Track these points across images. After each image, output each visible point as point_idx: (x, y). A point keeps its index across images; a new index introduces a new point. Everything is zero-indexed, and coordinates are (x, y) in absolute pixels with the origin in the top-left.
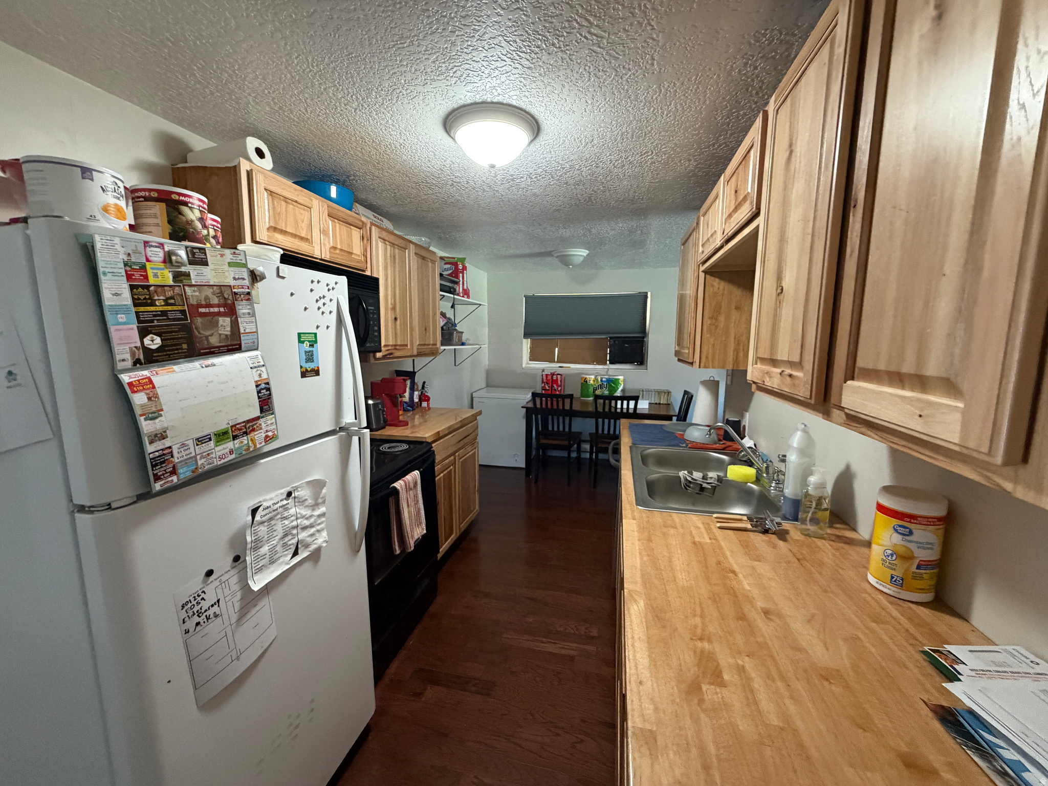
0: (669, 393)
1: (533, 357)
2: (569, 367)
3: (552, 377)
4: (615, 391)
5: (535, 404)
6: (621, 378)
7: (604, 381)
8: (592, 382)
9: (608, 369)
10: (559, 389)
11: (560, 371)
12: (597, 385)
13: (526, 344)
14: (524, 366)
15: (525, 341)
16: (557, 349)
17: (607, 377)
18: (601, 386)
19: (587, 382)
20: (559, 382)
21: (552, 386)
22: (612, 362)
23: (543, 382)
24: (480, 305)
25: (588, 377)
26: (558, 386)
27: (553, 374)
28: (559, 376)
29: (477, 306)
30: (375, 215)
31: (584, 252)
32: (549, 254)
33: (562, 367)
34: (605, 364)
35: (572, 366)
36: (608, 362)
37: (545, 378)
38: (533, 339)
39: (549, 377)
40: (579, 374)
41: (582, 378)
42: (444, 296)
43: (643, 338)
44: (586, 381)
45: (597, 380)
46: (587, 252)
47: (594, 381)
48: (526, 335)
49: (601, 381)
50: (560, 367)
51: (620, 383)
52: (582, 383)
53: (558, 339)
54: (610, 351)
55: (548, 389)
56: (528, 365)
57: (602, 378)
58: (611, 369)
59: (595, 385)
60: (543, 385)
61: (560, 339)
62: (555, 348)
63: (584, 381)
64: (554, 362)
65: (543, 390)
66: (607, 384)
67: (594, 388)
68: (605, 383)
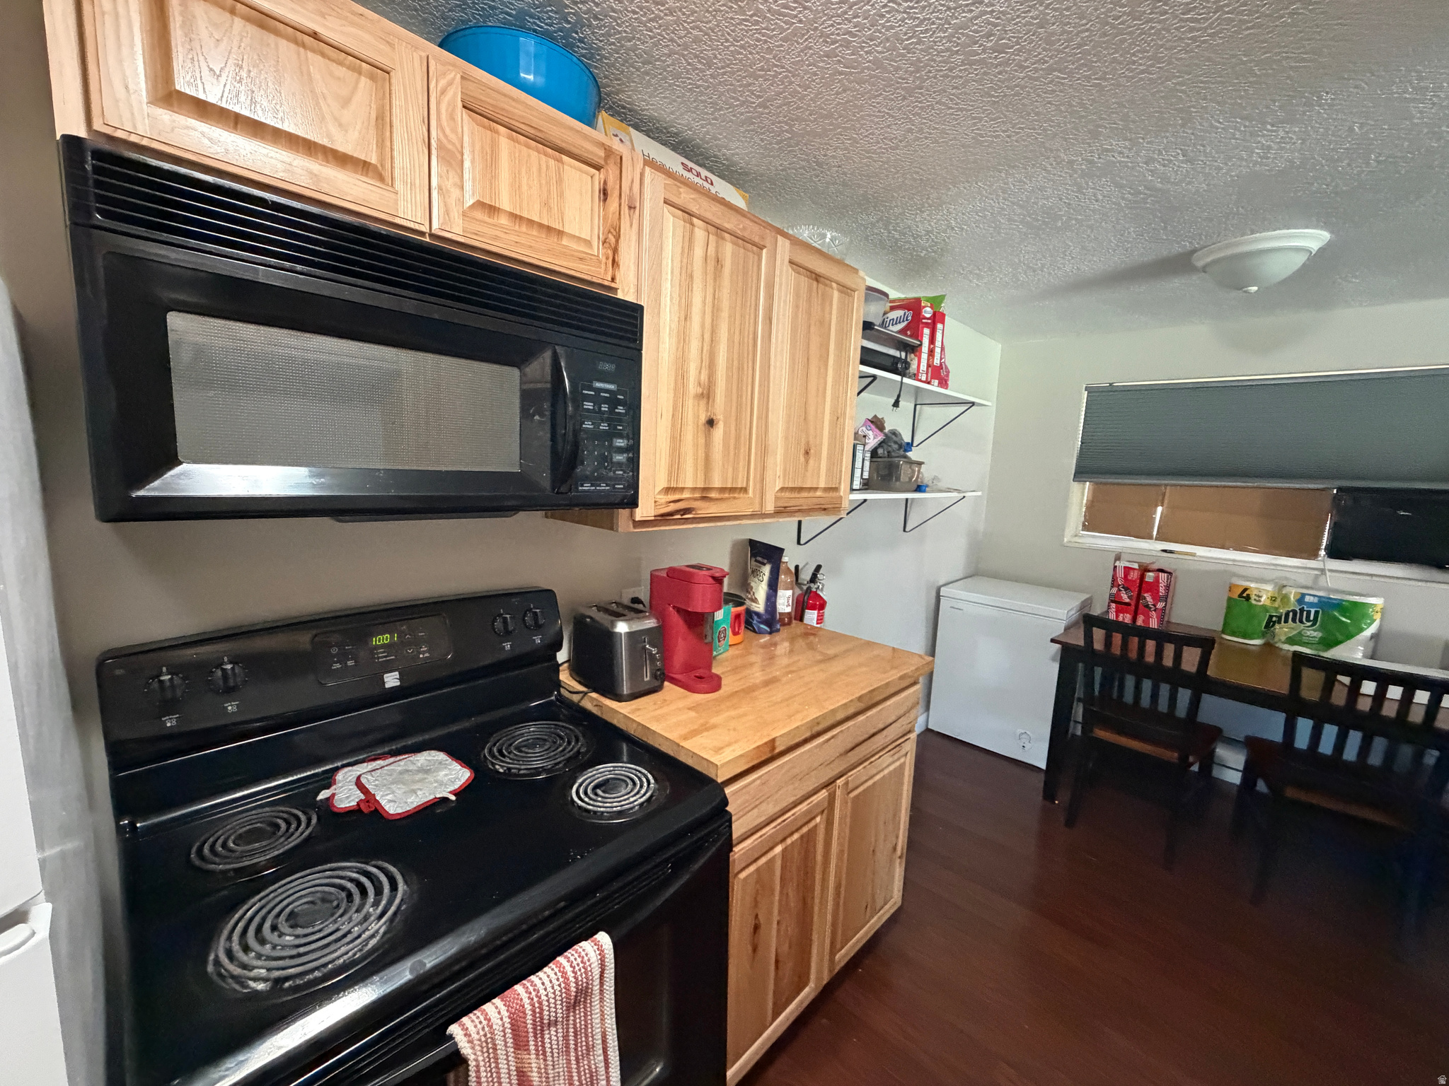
1: (1093, 522)
2: (1193, 555)
3: (1142, 577)
4: (1349, 634)
6: (1378, 601)
7: (1310, 604)
8: (1264, 600)
9: (1323, 571)
10: (1160, 605)
11: (1165, 562)
12: (1283, 611)
13: (1081, 494)
14: (1065, 540)
15: (1076, 487)
16: (1160, 509)
17: (1321, 594)
19: (1248, 598)
20: (1162, 590)
21: (1139, 597)
22: (1334, 553)
23: (1114, 582)
24: (973, 404)
25: (1253, 585)
26: (1157, 598)
27: (1144, 569)
28: (1163, 576)
29: (963, 408)
30: (690, 164)
31: (1314, 238)
33: (1171, 552)
34: (1313, 555)
35: (1202, 551)
36: (1322, 553)
37: (1120, 574)
38: (1097, 484)
39: (1134, 576)
40: (1223, 574)
41: (1231, 588)
42: (874, 377)
44: (1245, 595)
45: (1285, 597)
46: (1325, 236)
47: (1273, 599)
48: (1082, 473)
49: (1299, 601)
50: (1165, 551)
51: (1365, 616)
52: (1230, 599)
53: (1166, 485)
54: (1335, 523)
55: (1127, 600)
56: (1077, 539)
57: (1303, 595)
58: (1331, 571)
59: (1276, 609)
60: (1115, 590)
61: (1172, 485)
62: (1156, 506)
63: (1240, 596)
64: (1150, 537)
65: (1113, 601)
66: (1317, 613)
67: (1271, 617)
68: (1313, 611)
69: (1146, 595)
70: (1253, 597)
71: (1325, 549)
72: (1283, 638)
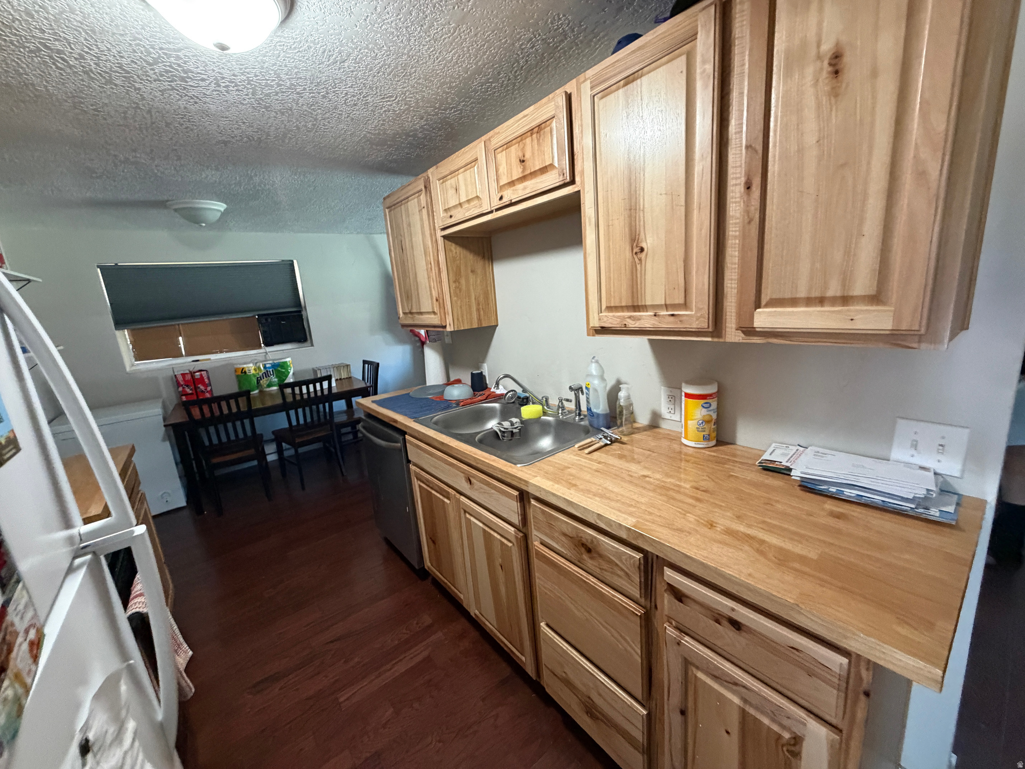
0: (348, 366)
1: (141, 354)
2: (209, 359)
3: (193, 377)
4: (287, 376)
5: (189, 414)
6: (288, 360)
7: (269, 368)
8: (253, 372)
9: (266, 353)
10: (209, 389)
11: (199, 366)
12: (261, 374)
13: (124, 339)
14: (128, 369)
15: (118, 333)
16: (180, 338)
17: (271, 362)
18: (266, 374)
19: (245, 372)
20: (206, 380)
21: (196, 388)
22: (267, 344)
23: (179, 385)
24: (29, 281)
25: (245, 366)
26: (206, 386)
27: (192, 374)
28: (203, 373)
29: (25, 283)
31: (221, 207)
32: (162, 204)
33: (198, 361)
34: (260, 347)
35: (213, 357)
36: (263, 345)
37: (180, 378)
38: (132, 330)
39: (188, 377)
40: (227, 366)
41: (235, 370)
43: (300, 311)
44: (243, 372)
45: (259, 368)
46: (225, 206)
47: (255, 370)
48: (120, 323)
49: (265, 367)
50: (193, 361)
51: (288, 366)
52: (237, 376)
53: (178, 325)
54: (263, 331)
55: (191, 392)
56: (134, 368)
57: (265, 365)
58: (269, 352)
59: (258, 374)
60: (181, 389)
61: (182, 324)
62: (178, 337)
63: (242, 372)
64: (181, 356)
65: (182, 395)
66: (272, 371)
67: (258, 378)
68: (271, 370)
69: (199, 386)
70: (247, 371)
71: (263, 343)
72: (265, 386)
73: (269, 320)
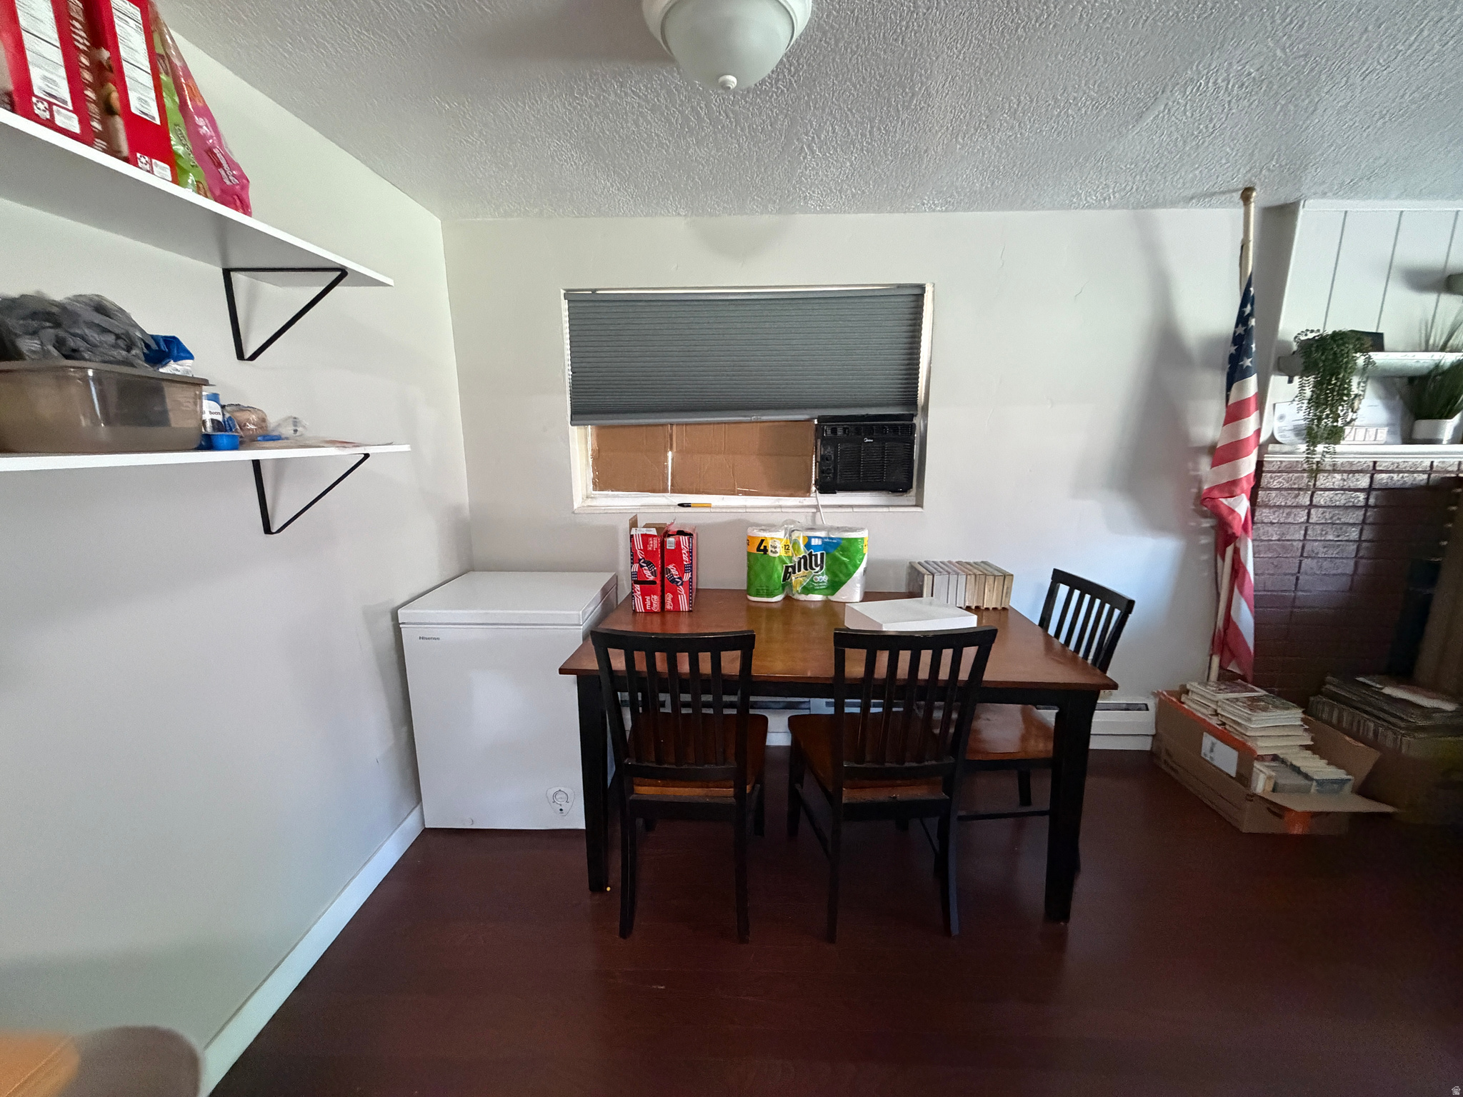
0: (1006, 577)
1: (605, 479)
2: (709, 506)
3: (663, 544)
4: (847, 574)
5: (604, 660)
6: (863, 534)
7: (817, 548)
8: (781, 552)
9: (816, 507)
10: (687, 577)
11: (684, 519)
12: (796, 559)
13: (584, 443)
14: (578, 503)
15: (575, 432)
16: (670, 454)
17: (823, 534)
18: (807, 562)
19: (765, 550)
20: (685, 557)
21: (663, 571)
22: (825, 488)
23: (634, 557)
24: (343, 273)
25: (767, 535)
26: (682, 569)
27: (664, 533)
28: (684, 539)
33: (688, 505)
34: (806, 492)
35: (716, 500)
36: (814, 488)
37: (639, 545)
38: (600, 428)
39: (654, 544)
40: (739, 525)
41: (749, 541)
43: (912, 417)
44: (762, 548)
45: (795, 543)
47: (786, 548)
48: (580, 413)
49: (808, 546)
50: (681, 505)
51: (860, 551)
52: (749, 554)
53: (672, 425)
54: (822, 457)
55: (652, 578)
56: (589, 502)
57: (810, 538)
58: (823, 506)
59: (790, 558)
60: (636, 567)
61: (678, 424)
62: (666, 452)
63: (759, 549)
64: (665, 491)
65: (636, 582)
66: (822, 554)
67: (787, 567)
68: (819, 553)
69: (670, 567)
70: (770, 549)
71: (815, 484)
72: (799, 589)
73: (840, 432)
